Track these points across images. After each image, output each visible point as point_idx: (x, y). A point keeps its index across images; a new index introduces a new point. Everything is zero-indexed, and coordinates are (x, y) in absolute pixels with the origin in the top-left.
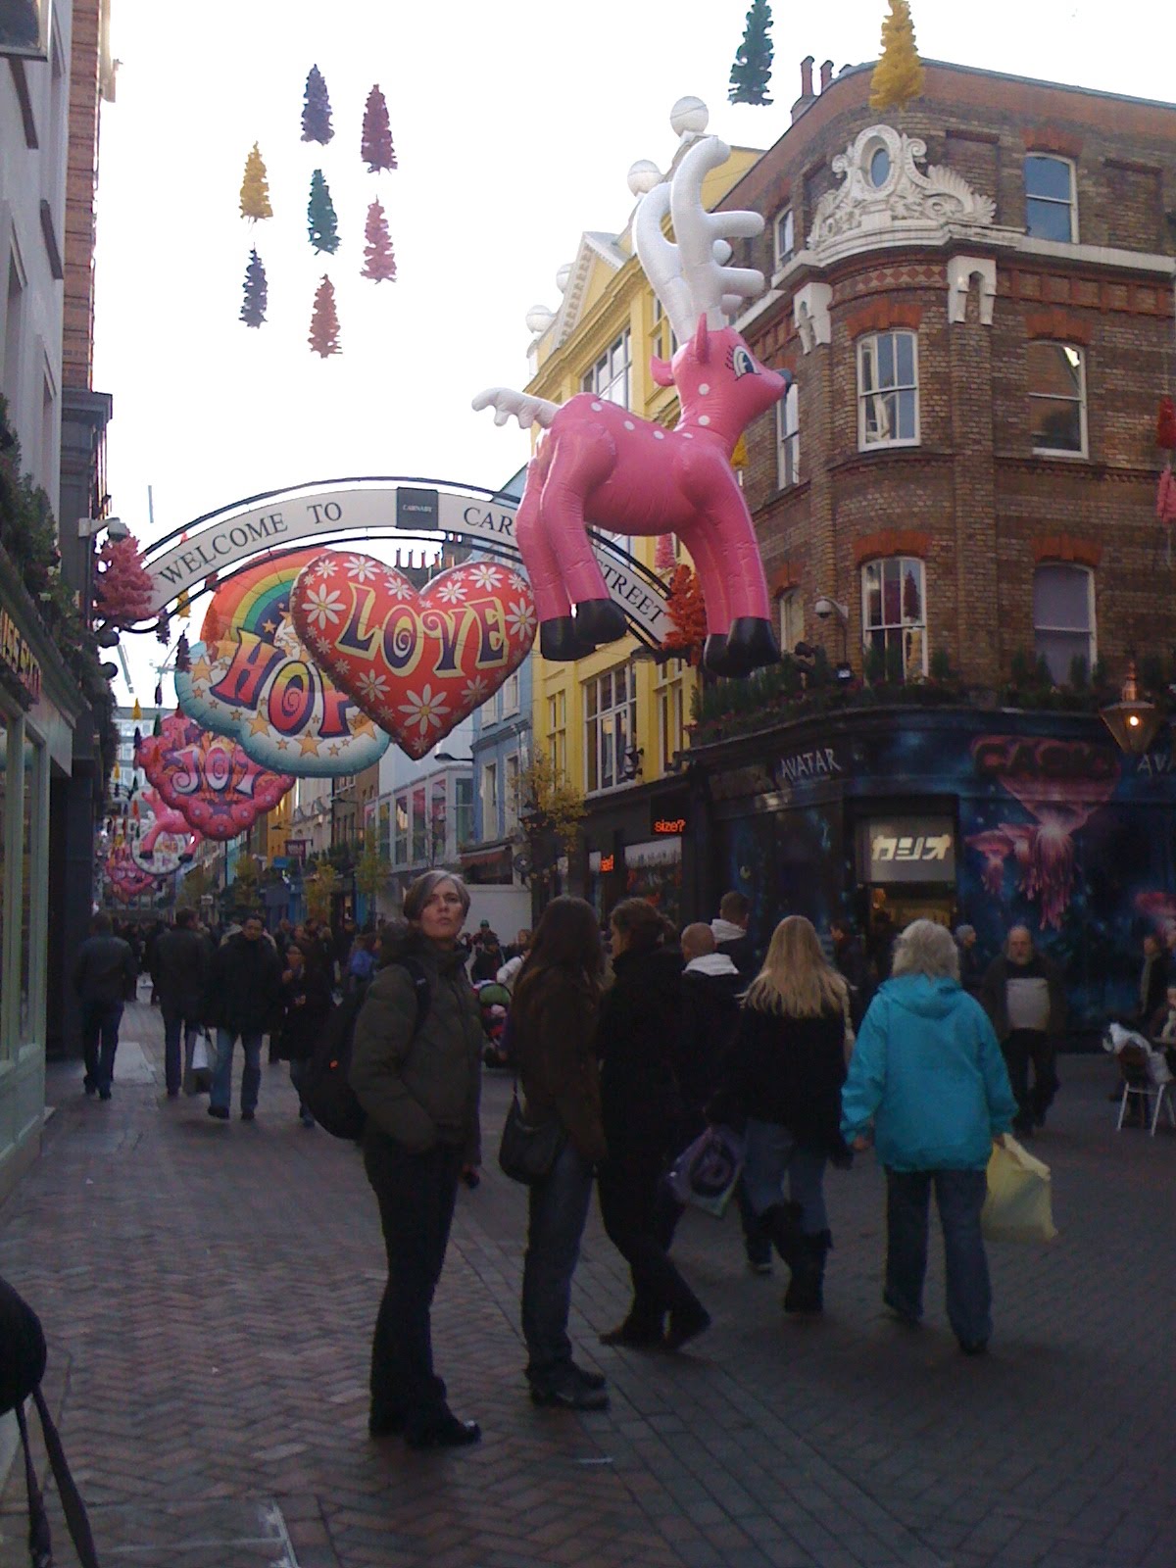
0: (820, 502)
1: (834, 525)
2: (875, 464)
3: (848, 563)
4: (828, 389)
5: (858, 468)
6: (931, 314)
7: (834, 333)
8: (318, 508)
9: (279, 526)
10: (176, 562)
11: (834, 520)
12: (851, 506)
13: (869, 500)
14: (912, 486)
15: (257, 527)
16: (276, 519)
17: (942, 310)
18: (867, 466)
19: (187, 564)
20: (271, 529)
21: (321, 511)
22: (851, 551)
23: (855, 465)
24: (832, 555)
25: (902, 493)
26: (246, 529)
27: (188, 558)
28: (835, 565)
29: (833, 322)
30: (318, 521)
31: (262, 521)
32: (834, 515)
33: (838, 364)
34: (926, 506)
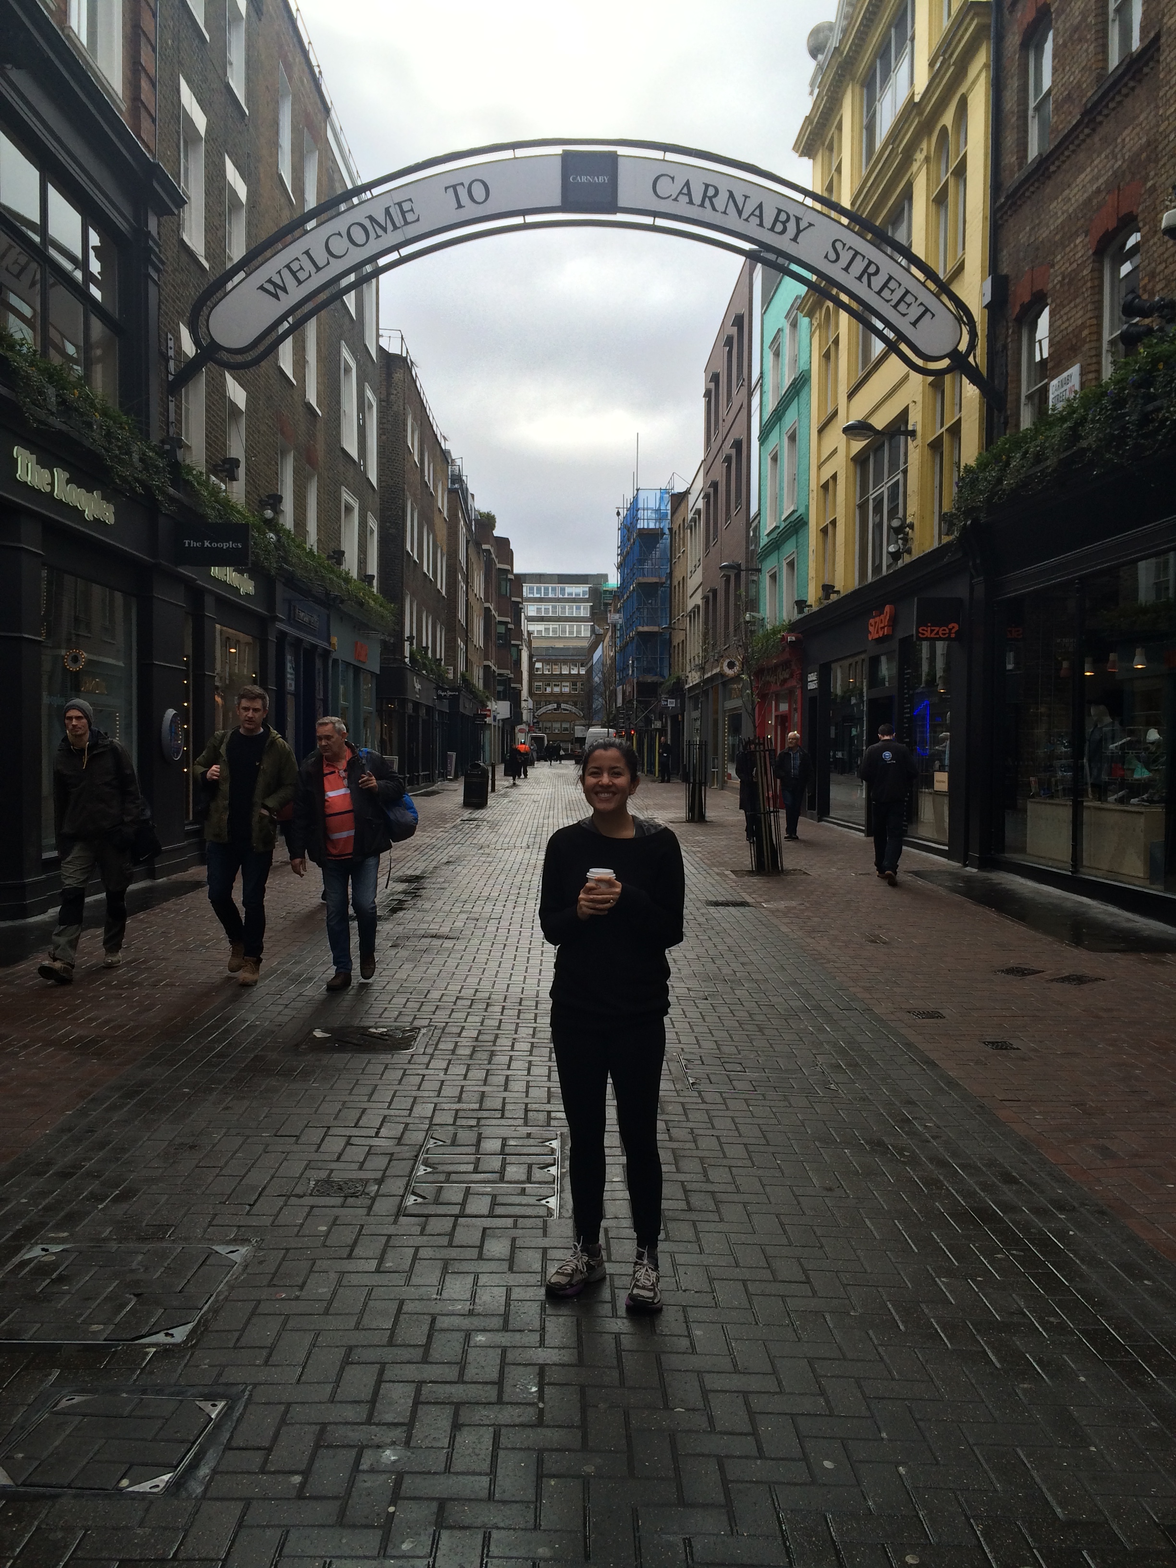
8: (459, 189)
9: (410, 217)
10: (279, 272)
15: (381, 218)
16: (406, 206)
19: (294, 274)
20: (399, 220)
21: (463, 193)
26: (367, 223)
27: (295, 266)
30: (460, 206)
31: (387, 211)
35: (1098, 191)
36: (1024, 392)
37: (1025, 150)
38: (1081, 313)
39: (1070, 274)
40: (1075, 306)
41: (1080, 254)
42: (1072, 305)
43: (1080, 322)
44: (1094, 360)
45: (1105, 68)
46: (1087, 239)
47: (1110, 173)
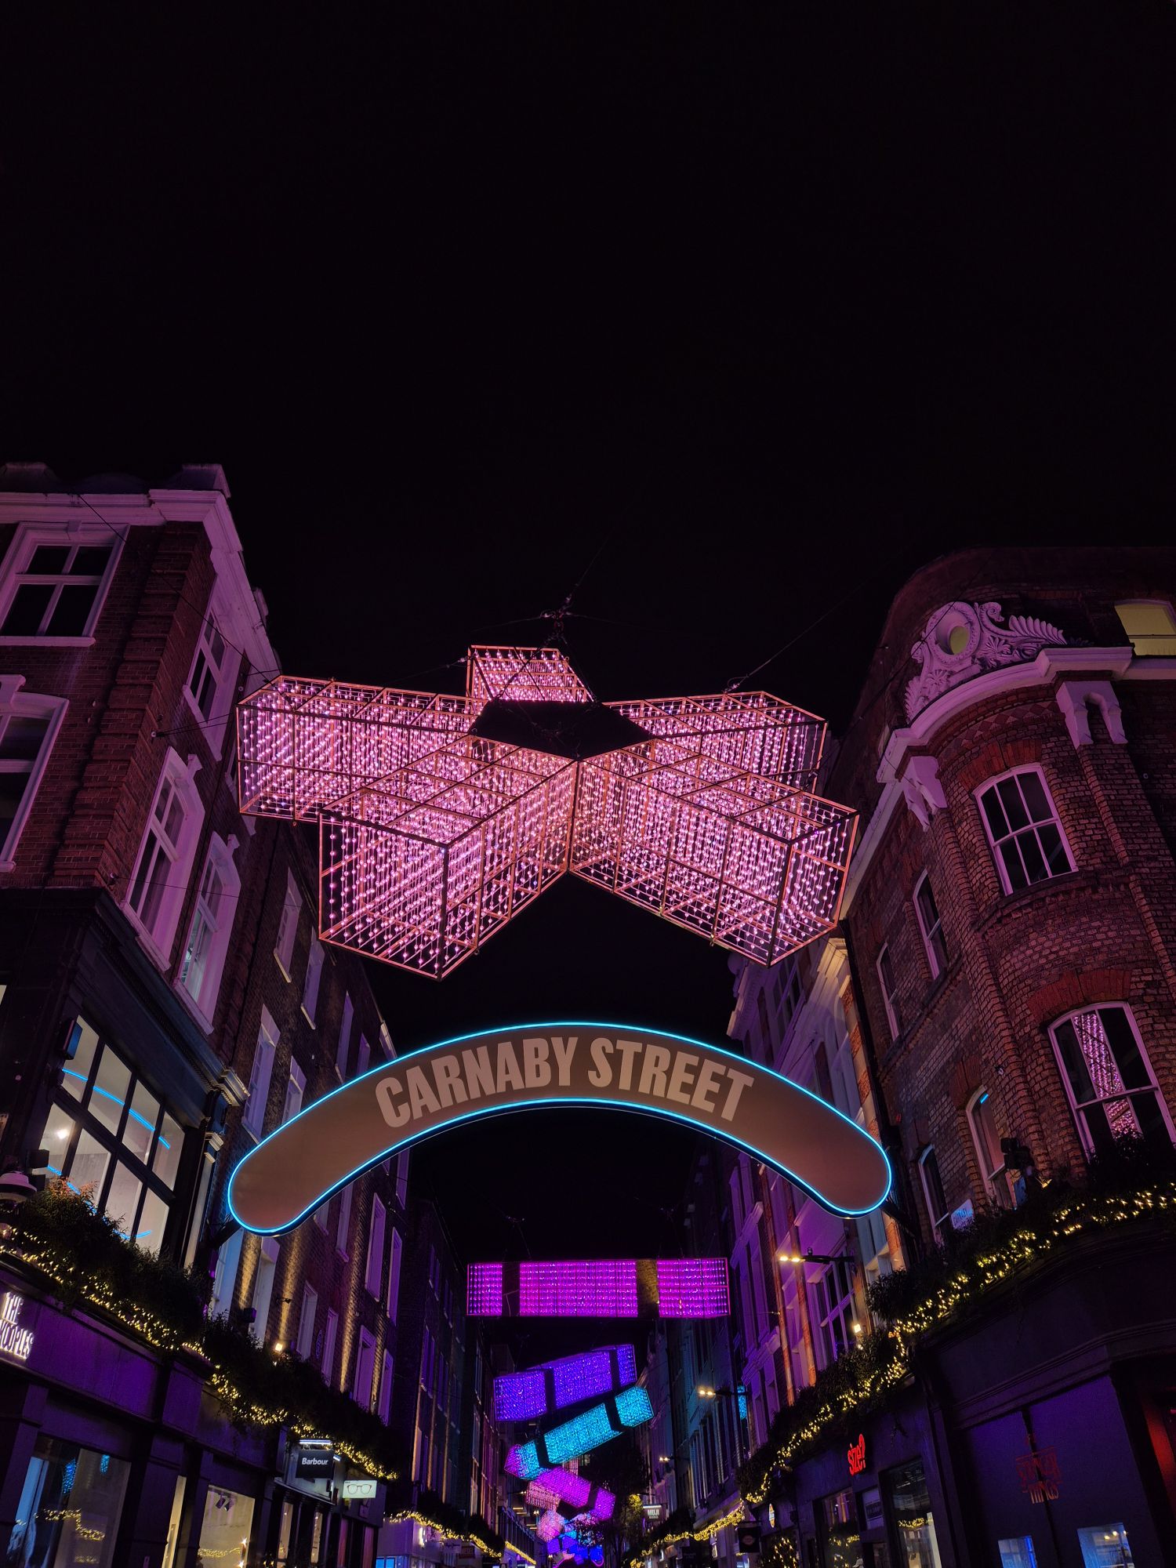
0: (977, 969)
1: (999, 990)
2: (1029, 905)
3: (1027, 1029)
4: (955, 851)
5: (1009, 915)
6: (1049, 745)
7: (948, 796)
11: (997, 984)
12: (1014, 962)
13: (1033, 948)
14: (1084, 919)
17: (1064, 738)
18: (1020, 909)
22: (1028, 1012)
23: (1006, 912)
24: (1005, 1025)
25: (1072, 929)
28: (1012, 1036)
29: (945, 787)
32: (996, 979)
33: (960, 822)
34: (1108, 938)
35: (948, 1061)
36: (934, 1224)
37: (890, 1033)
38: (960, 1157)
39: (944, 1126)
40: (955, 1151)
41: (947, 1110)
42: (952, 1150)
43: (961, 1164)
44: (981, 1196)
45: (931, 977)
46: (949, 1100)
47: (953, 1049)
